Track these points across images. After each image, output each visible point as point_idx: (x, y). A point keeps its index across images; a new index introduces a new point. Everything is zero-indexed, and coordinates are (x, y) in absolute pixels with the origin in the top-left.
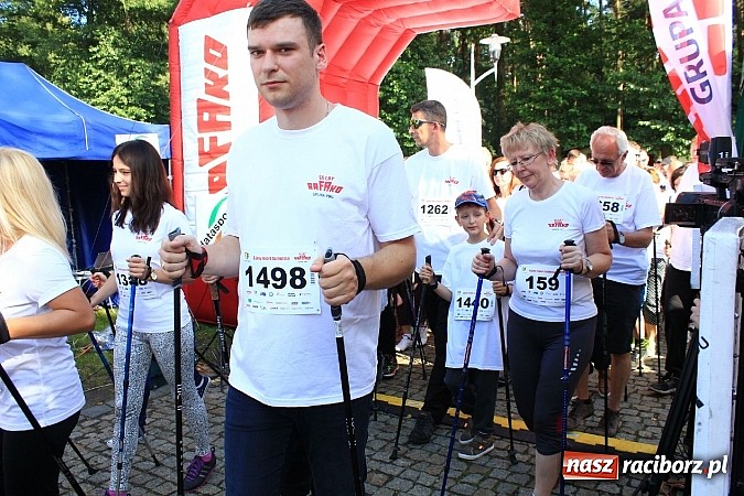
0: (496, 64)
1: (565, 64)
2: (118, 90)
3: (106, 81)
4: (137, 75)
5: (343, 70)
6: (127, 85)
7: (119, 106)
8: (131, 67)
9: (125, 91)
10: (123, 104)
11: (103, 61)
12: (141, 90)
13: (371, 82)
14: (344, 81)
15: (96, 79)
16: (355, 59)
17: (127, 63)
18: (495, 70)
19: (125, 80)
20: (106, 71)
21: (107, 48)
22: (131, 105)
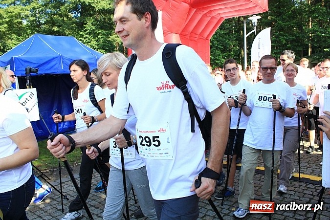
0: (255, 28)
1: (285, 26)
2: (94, 43)
3: (89, 39)
4: (101, 37)
5: (196, 34)
6: (97, 41)
7: (94, 49)
8: (99, 33)
9: (97, 43)
10: (96, 48)
11: (88, 31)
12: (103, 43)
13: (207, 38)
14: (196, 39)
15: (85, 38)
16: (201, 30)
17: (98, 32)
18: (255, 30)
19: (97, 39)
20: (89, 35)
21: (89, 26)
22: (99, 49)
